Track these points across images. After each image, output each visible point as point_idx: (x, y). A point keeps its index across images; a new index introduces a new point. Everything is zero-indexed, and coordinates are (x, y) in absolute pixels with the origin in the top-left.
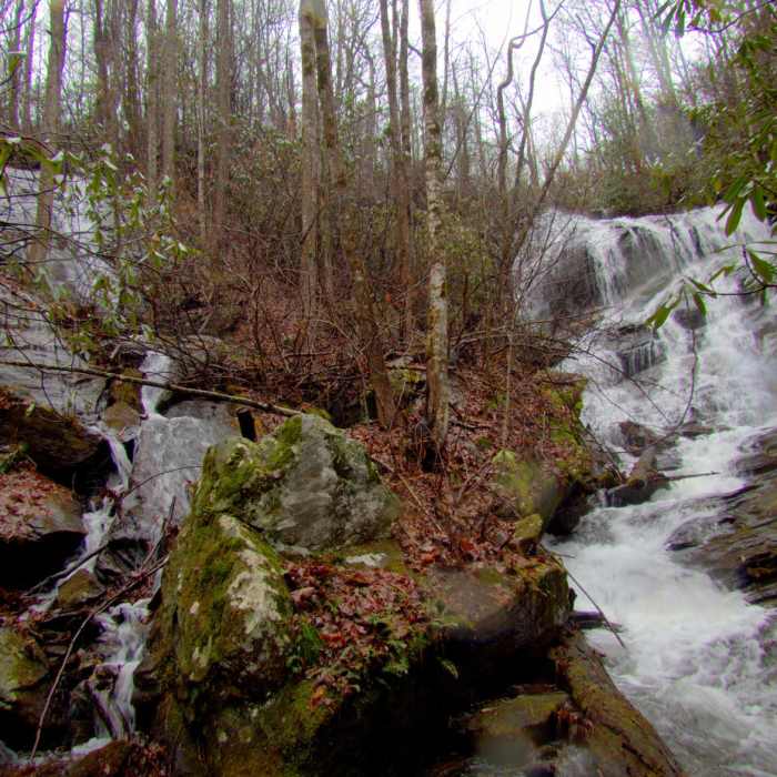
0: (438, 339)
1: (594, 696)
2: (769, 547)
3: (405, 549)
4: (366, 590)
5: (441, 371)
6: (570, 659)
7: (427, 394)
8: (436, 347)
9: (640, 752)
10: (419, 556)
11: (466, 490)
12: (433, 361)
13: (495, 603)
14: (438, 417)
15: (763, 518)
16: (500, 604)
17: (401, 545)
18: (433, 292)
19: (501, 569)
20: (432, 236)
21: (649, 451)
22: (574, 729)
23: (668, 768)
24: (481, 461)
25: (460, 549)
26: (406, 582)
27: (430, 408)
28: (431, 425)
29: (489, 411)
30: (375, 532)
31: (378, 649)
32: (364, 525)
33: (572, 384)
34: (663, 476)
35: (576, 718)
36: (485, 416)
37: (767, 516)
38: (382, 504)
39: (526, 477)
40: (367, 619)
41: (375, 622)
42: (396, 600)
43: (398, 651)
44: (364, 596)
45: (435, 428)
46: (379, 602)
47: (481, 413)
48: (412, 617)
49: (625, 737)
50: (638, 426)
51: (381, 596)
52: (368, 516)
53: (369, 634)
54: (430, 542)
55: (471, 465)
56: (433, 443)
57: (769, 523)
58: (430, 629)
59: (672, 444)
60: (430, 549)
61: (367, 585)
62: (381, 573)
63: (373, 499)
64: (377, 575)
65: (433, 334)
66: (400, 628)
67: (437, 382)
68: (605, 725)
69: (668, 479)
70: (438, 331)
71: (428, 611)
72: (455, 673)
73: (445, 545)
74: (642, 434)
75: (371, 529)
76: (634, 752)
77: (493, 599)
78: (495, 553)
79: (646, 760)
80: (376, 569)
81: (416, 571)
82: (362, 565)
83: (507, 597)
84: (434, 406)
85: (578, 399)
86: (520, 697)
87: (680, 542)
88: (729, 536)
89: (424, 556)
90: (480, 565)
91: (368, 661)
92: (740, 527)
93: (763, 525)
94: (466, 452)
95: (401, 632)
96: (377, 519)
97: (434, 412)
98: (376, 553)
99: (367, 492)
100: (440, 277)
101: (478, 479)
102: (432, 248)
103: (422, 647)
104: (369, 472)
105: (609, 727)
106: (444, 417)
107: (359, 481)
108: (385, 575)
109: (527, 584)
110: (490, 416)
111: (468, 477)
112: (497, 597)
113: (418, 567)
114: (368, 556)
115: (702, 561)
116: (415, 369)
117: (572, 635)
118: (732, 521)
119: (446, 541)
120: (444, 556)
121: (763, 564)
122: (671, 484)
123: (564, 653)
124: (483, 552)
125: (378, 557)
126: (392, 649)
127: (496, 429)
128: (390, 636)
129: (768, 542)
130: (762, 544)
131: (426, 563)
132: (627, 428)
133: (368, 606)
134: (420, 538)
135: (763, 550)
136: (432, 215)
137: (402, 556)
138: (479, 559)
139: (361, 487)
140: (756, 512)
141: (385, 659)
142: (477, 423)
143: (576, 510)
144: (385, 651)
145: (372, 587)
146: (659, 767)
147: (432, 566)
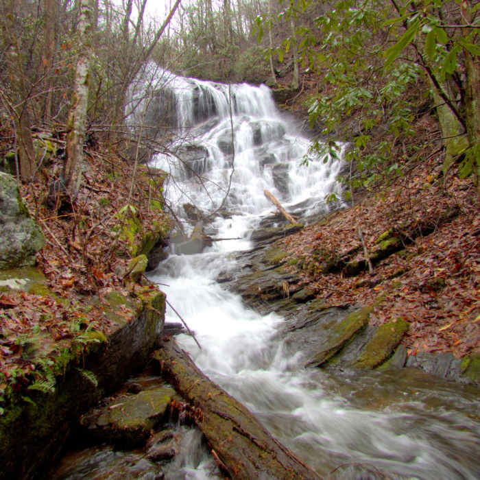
0: (78, 118)
1: (199, 388)
2: (274, 282)
3: (48, 275)
4: (11, 311)
5: (79, 143)
6: (172, 359)
7: (65, 159)
8: (77, 124)
9: (252, 436)
10: (61, 282)
11: (91, 235)
12: (73, 134)
13: (122, 319)
14: (73, 178)
15: (268, 265)
16: (125, 321)
17: (44, 272)
18: (78, 79)
19: (125, 294)
20: (82, 34)
21: (200, 223)
22: (183, 414)
23: (278, 448)
24: (102, 215)
25: (94, 277)
26: (50, 304)
27: (67, 170)
28: (67, 184)
29: (109, 181)
30: (21, 260)
31: (24, 368)
32: (10, 252)
33: (158, 175)
34: (210, 238)
35: (185, 405)
36: (106, 184)
37: (271, 264)
38: (29, 235)
39: (133, 230)
40: (12, 339)
41: (23, 343)
42: (42, 320)
43: (45, 368)
44: (10, 317)
45: (70, 186)
46: (25, 322)
47: (103, 182)
48: (58, 335)
49: (235, 422)
50: (194, 207)
51: (27, 316)
52: (14, 245)
53: (15, 353)
54: (70, 271)
55: (95, 217)
56: (68, 197)
57: (271, 269)
58: (73, 345)
59: (213, 220)
60: (69, 276)
61: (12, 307)
62: (26, 295)
63: (22, 231)
64: (23, 297)
65: (75, 112)
66: (46, 347)
67: (75, 150)
68: (214, 412)
69: (212, 240)
70: (79, 111)
71: (72, 329)
72: (96, 382)
73: (83, 273)
74: (196, 212)
75: (17, 257)
76: (247, 435)
77: (120, 317)
78: (120, 281)
79: (259, 443)
80: (20, 292)
81: (58, 294)
82: (7, 289)
83: (130, 315)
84: (70, 169)
85: (161, 185)
86: (141, 393)
87: (222, 278)
88: (251, 276)
89: (64, 282)
90: (109, 290)
91: (14, 381)
92: (256, 271)
93: (269, 269)
94: (92, 208)
95: (47, 350)
96: (23, 248)
97: (70, 174)
98: (20, 278)
99: (16, 223)
100: (85, 69)
101: (101, 227)
102: (81, 44)
103: (66, 362)
104: (20, 205)
105: (218, 414)
106: (77, 180)
107: (9, 212)
108: (30, 297)
109: (145, 304)
110: (109, 185)
111: (94, 225)
112: (123, 314)
113: (60, 291)
114: (13, 280)
115: (236, 290)
116: (54, 142)
117: (169, 340)
118: (250, 266)
119: (84, 270)
120: (82, 282)
121: (269, 292)
122: (213, 243)
123: (166, 355)
124: (111, 280)
125: (23, 282)
126: (39, 367)
127: (113, 194)
128: (37, 355)
129: (273, 280)
130: (270, 280)
131: (66, 287)
132: (188, 207)
133: (14, 326)
134: (61, 267)
135: (270, 284)
136: (83, 17)
137: (44, 281)
138: (108, 286)
139: (9, 218)
140: (264, 262)
141: (31, 378)
142: (100, 188)
143: (158, 255)
144: (31, 368)
145: (17, 308)
146: (271, 448)
147: (71, 289)
